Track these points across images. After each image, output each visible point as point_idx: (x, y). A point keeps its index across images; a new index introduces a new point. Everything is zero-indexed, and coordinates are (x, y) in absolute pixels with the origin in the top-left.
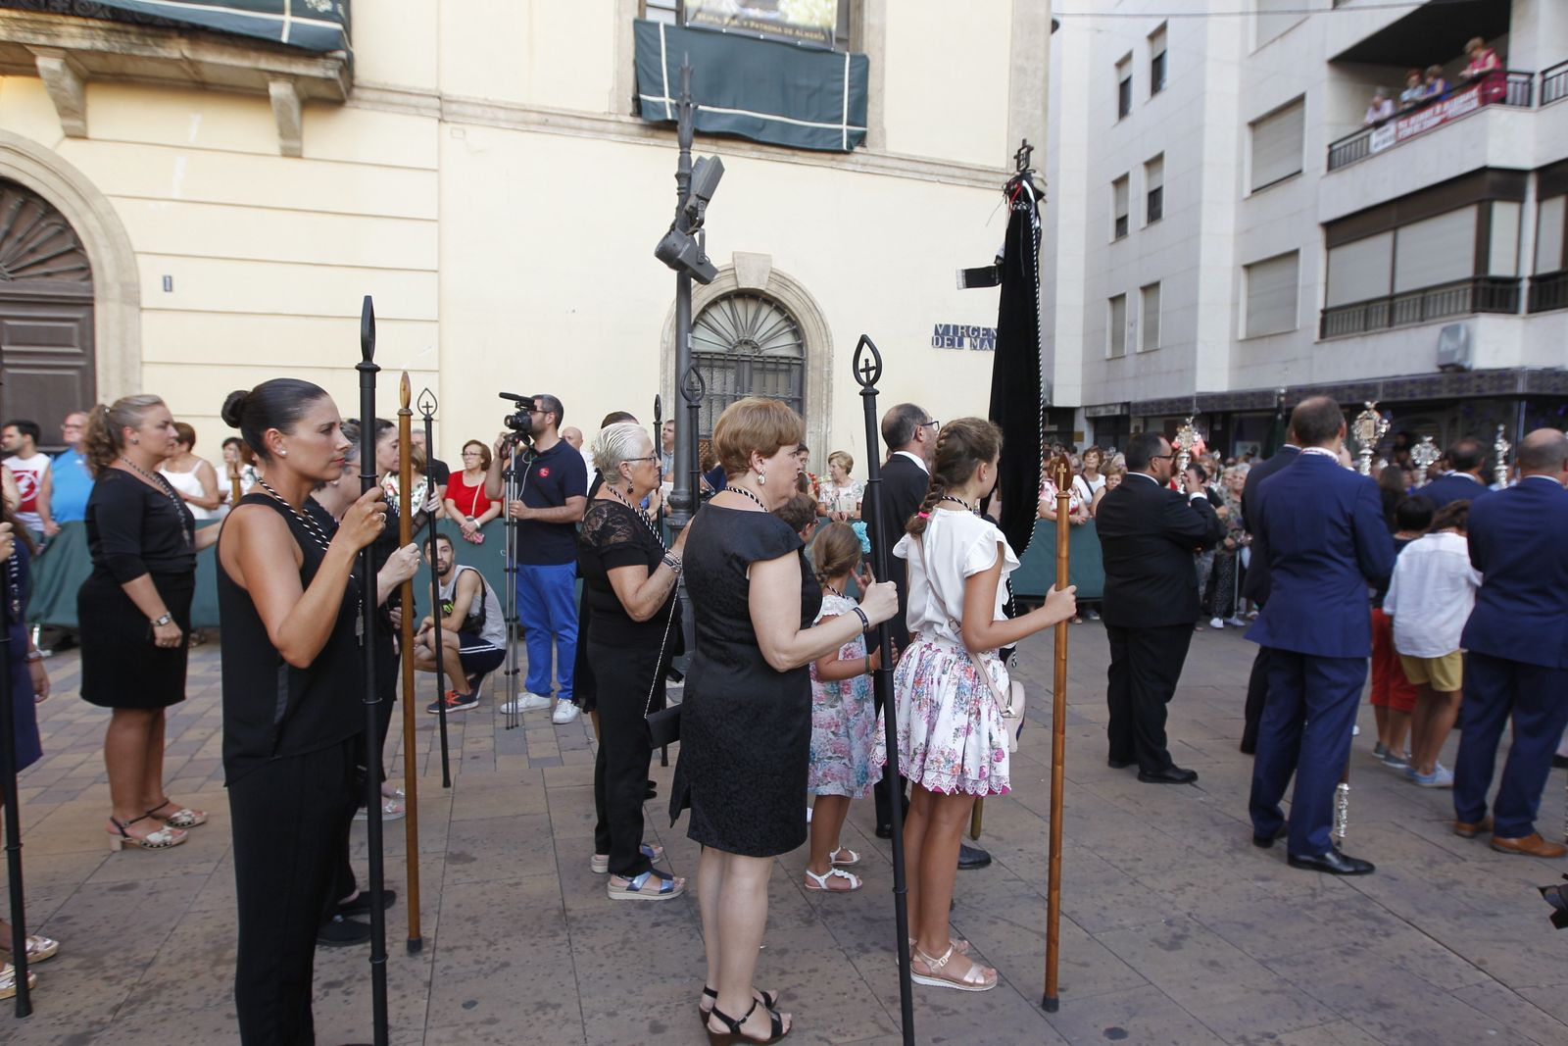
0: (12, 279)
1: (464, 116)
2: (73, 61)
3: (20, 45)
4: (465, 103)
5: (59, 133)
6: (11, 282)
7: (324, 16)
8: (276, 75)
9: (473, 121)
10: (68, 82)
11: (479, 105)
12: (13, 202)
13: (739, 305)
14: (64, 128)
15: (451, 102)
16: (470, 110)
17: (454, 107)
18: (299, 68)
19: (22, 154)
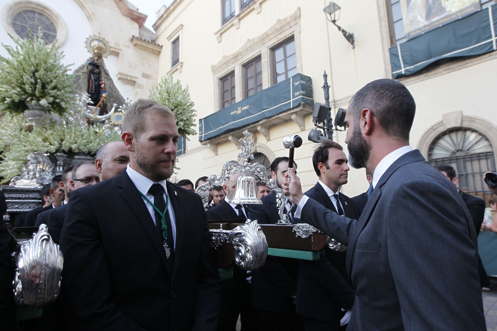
1: (341, 103)
2: (263, 126)
3: (255, 126)
4: (341, 100)
5: (266, 141)
7: (299, 95)
8: (292, 114)
9: (344, 104)
11: (345, 99)
13: (453, 135)
14: (266, 139)
15: (338, 101)
16: (342, 101)
17: (339, 102)
18: (295, 110)
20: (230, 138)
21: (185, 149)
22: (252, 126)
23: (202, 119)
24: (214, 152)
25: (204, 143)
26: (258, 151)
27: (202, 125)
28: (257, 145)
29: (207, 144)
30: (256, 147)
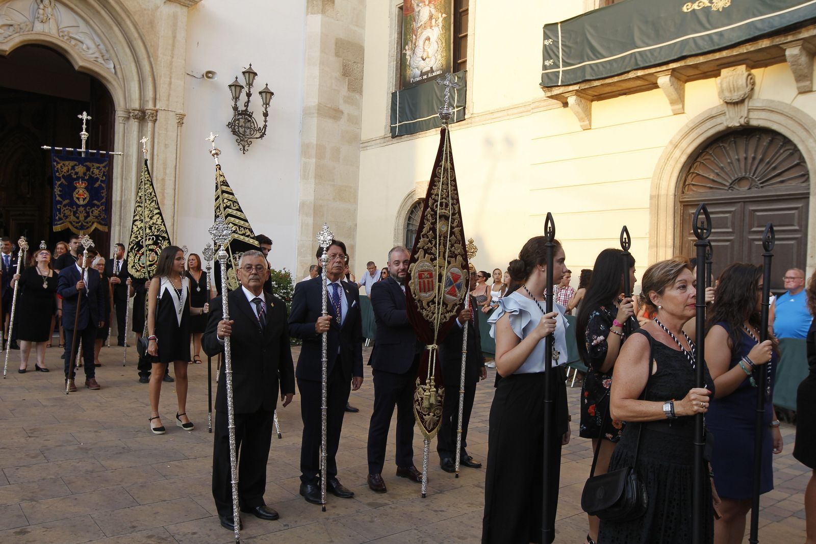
0: (762, 187)
2: (807, 45)
3: (777, 46)
5: (796, 92)
6: (761, 189)
10: (804, 59)
12: (765, 141)
14: (798, 88)
19: (773, 111)
20: (664, 80)
21: (464, 108)
22: (765, 43)
23: (557, 24)
24: (581, 119)
25: (556, 91)
26: (754, 123)
27: (556, 43)
28: (753, 103)
29: (566, 95)
30: (749, 110)
